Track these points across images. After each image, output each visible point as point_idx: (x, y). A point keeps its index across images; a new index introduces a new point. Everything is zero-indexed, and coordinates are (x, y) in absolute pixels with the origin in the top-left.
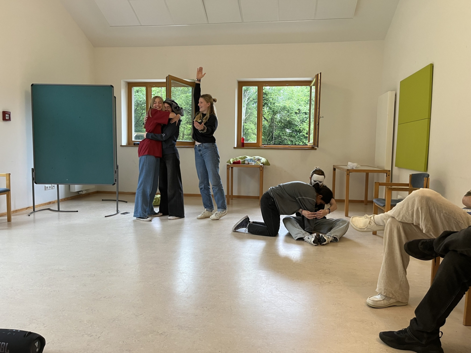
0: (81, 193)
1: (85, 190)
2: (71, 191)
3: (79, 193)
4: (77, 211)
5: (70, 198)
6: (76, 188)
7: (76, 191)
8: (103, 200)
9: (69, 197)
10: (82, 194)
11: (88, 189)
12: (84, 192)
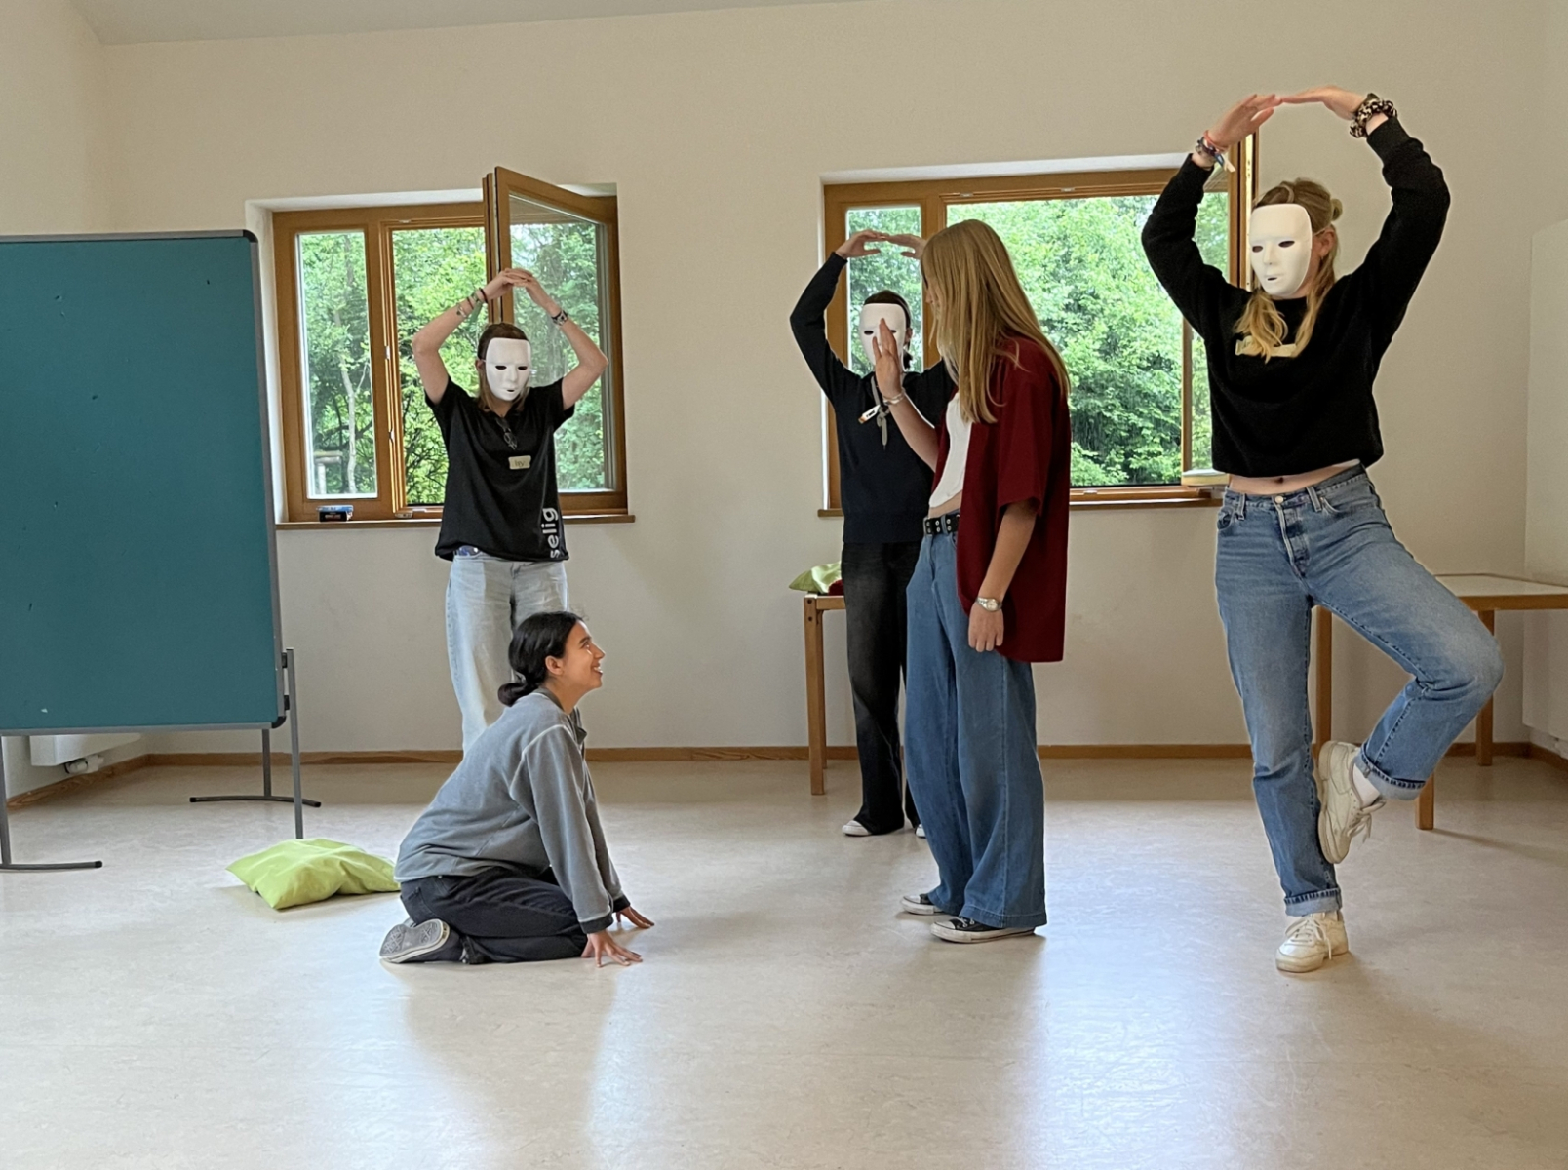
0: (81, 767)
1: (99, 755)
2: (35, 763)
3: (73, 769)
4: (98, 864)
5: (33, 799)
6: (58, 748)
7: (60, 761)
8: (193, 800)
9: (24, 795)
10: (79, 777)
11: (107, 748)
12: (94, 766)
